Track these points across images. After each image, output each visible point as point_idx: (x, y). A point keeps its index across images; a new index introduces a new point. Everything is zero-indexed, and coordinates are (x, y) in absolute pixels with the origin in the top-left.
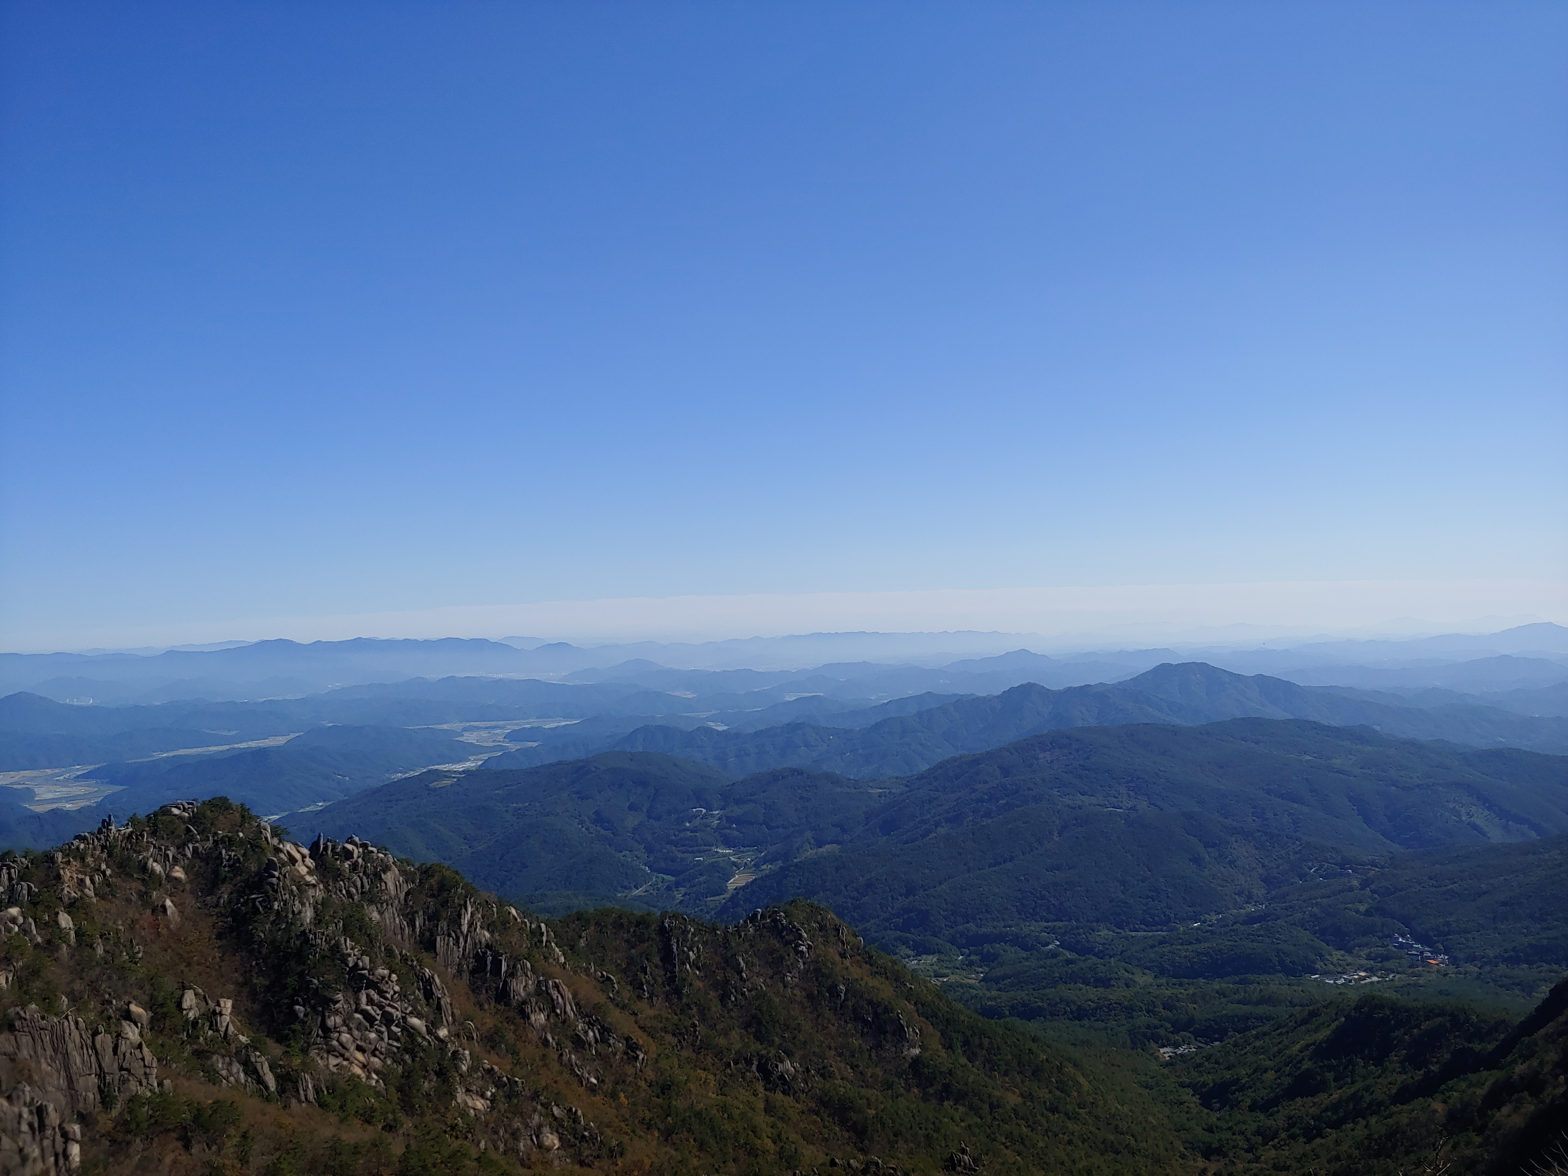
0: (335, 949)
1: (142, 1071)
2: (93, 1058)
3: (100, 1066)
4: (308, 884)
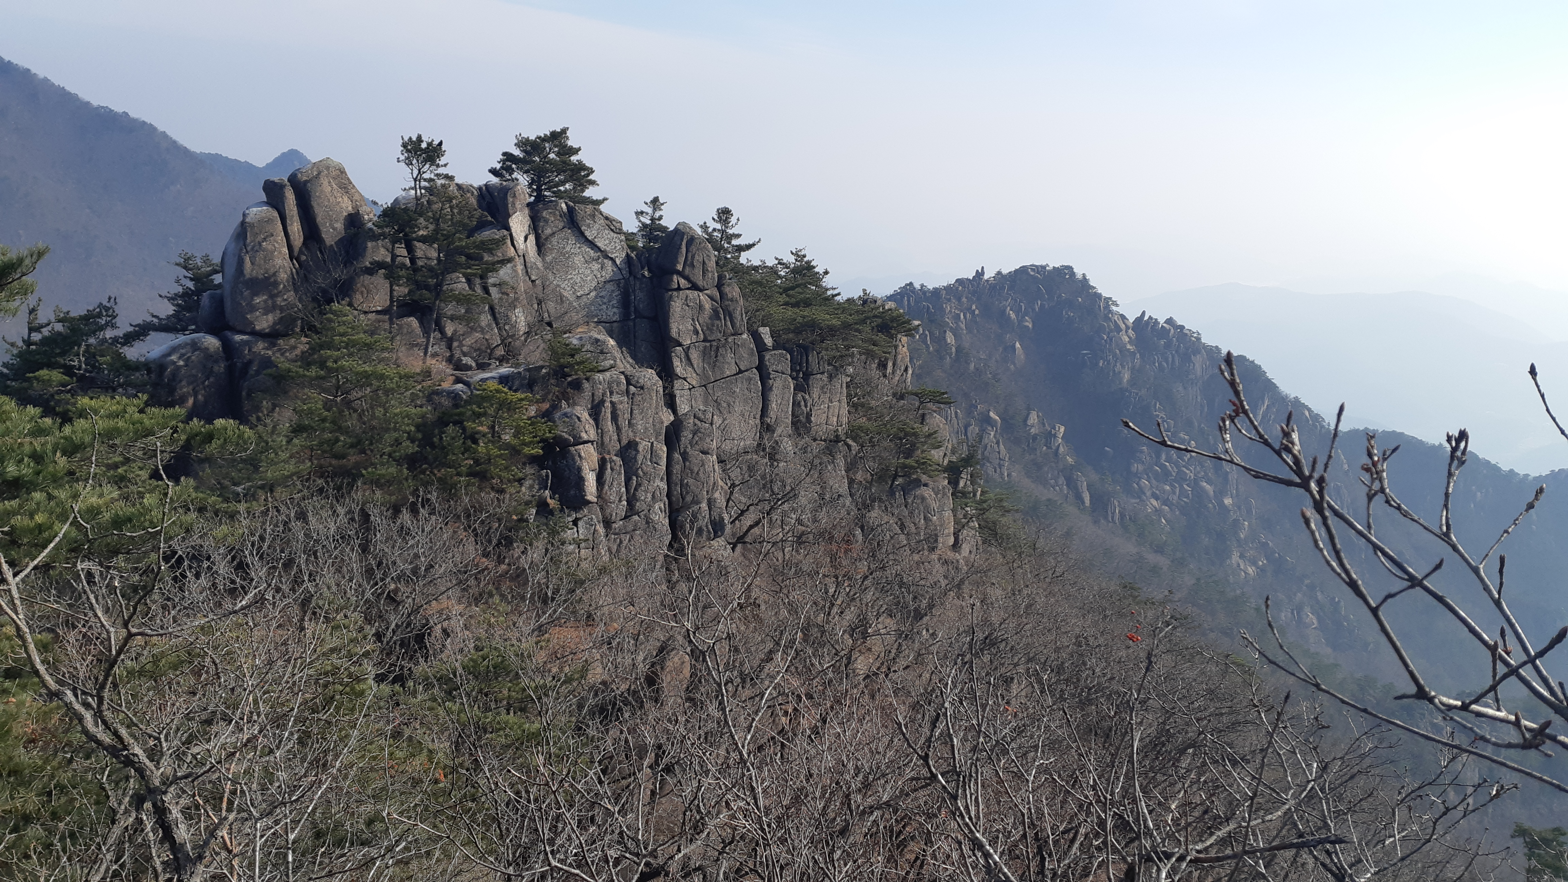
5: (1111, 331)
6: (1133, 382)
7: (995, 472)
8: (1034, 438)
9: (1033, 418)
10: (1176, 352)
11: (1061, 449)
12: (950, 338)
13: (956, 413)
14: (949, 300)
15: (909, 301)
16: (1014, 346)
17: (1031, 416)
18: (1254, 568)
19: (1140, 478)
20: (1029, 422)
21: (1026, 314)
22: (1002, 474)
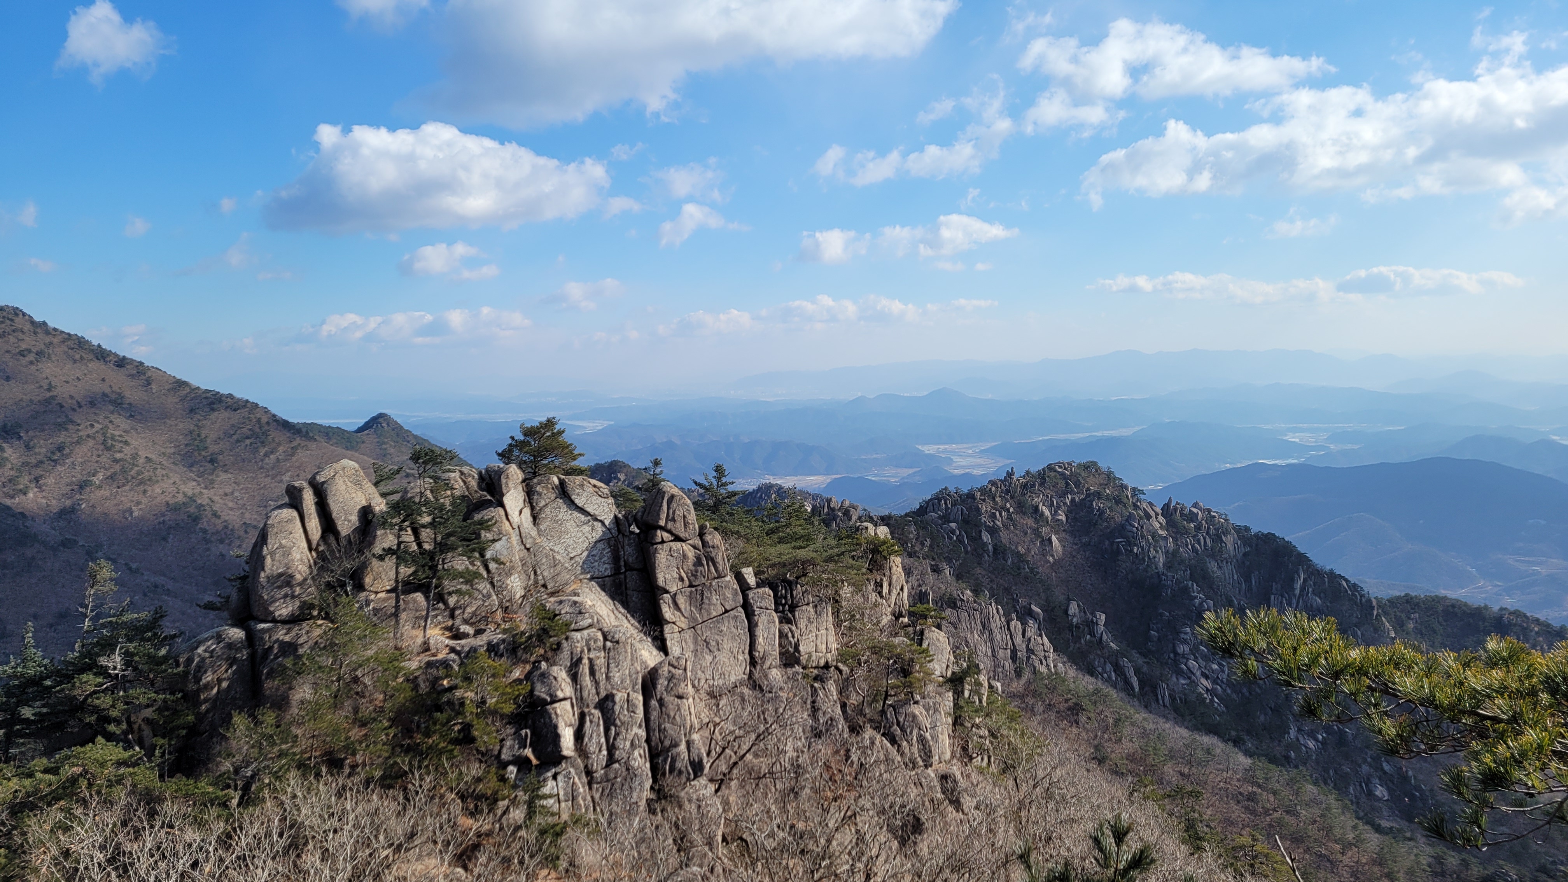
0: (1185, 590)
1: (1042, 653)
2: (1009, 637)
3: (1013, 644)
4: (1160, 536)
5: (1141, 518)
6: (1169, 566)
7: (1042, 663)
8: (1077, 627)
9: (1073, 608)
10: (1207, 533)
11: (1105, 637)
12: (986, 537)
13: (997, 609)
14: (984, 500)
15: (946, 504)
16: (1050, 540)
17: (1071, 606)
18: (1313, 742)
19: (1188, 659)
20: (1071, 612)
21: (1059, 507)
22: (1048, 666)
